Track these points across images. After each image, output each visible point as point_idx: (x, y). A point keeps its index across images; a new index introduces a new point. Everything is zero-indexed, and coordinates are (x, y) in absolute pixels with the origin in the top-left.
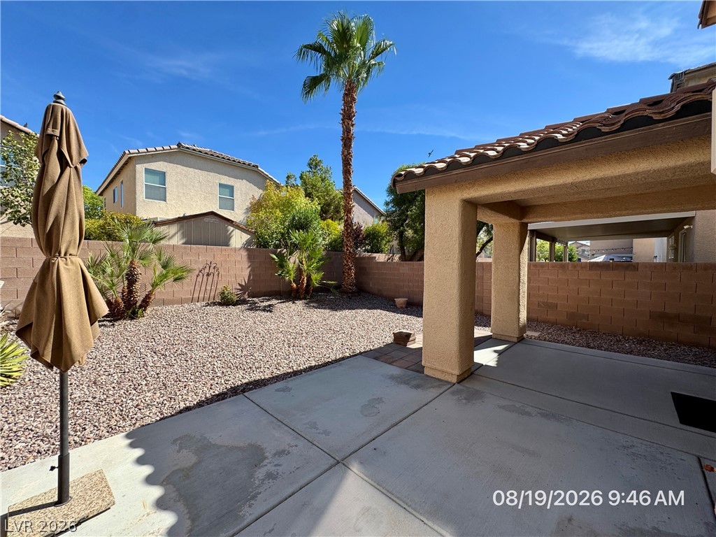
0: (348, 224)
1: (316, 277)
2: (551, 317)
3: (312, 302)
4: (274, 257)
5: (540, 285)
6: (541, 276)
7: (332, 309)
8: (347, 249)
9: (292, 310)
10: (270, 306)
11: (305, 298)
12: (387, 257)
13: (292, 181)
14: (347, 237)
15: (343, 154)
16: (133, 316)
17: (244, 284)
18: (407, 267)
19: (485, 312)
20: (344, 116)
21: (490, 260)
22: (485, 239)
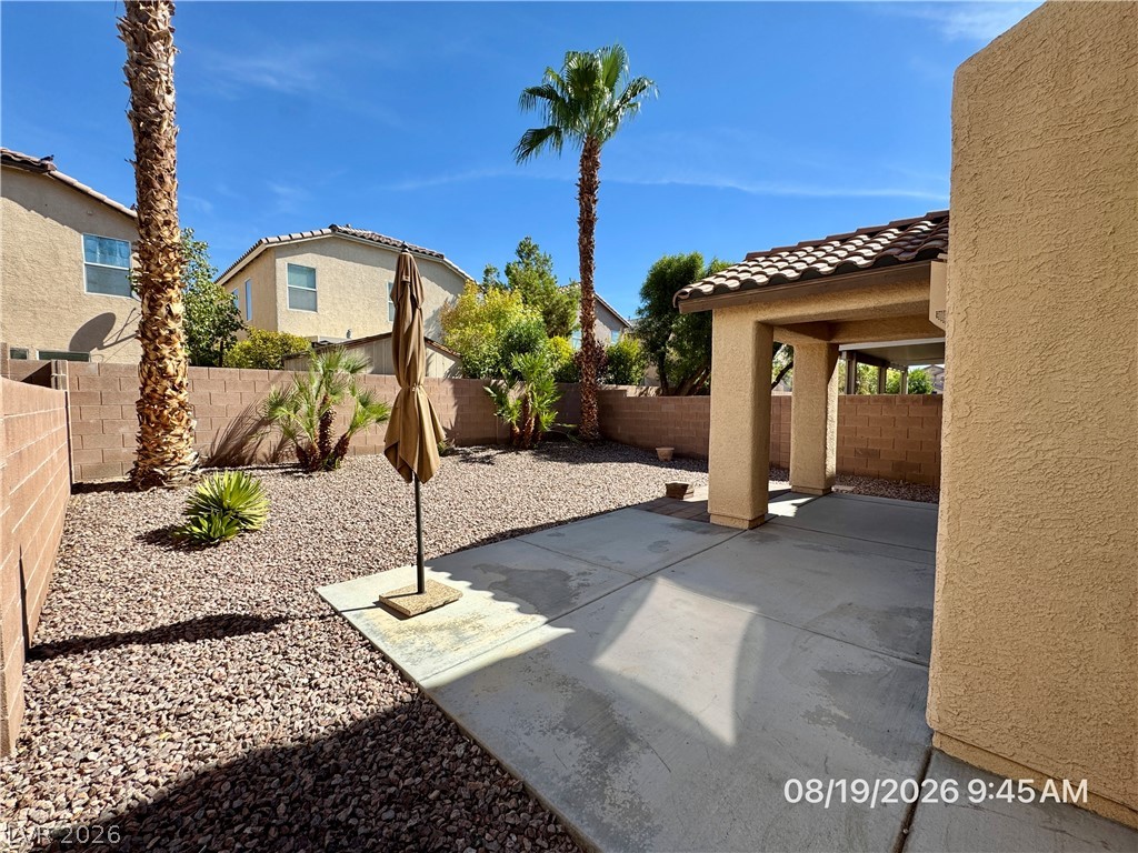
0: (588, 343)
1: (547, 418)
2: (872, 469)
3: (543, 453)
4: (489, 390)
5: (859, 426)
6: (859, 414)
7: (570, 461)
8: (587, 380)
9: (518, 462)
10: (488, 457)
11: (531, 448)
12: (638, 391)
13: (493, 277)
14: (586, 362)
15: (581, 243)
16: (330, 467)
17: (450, 428)
18: (672, 405)
19: (783, 465)
20: (582, 189)
21: (790, 394)
22: (785, 363)
